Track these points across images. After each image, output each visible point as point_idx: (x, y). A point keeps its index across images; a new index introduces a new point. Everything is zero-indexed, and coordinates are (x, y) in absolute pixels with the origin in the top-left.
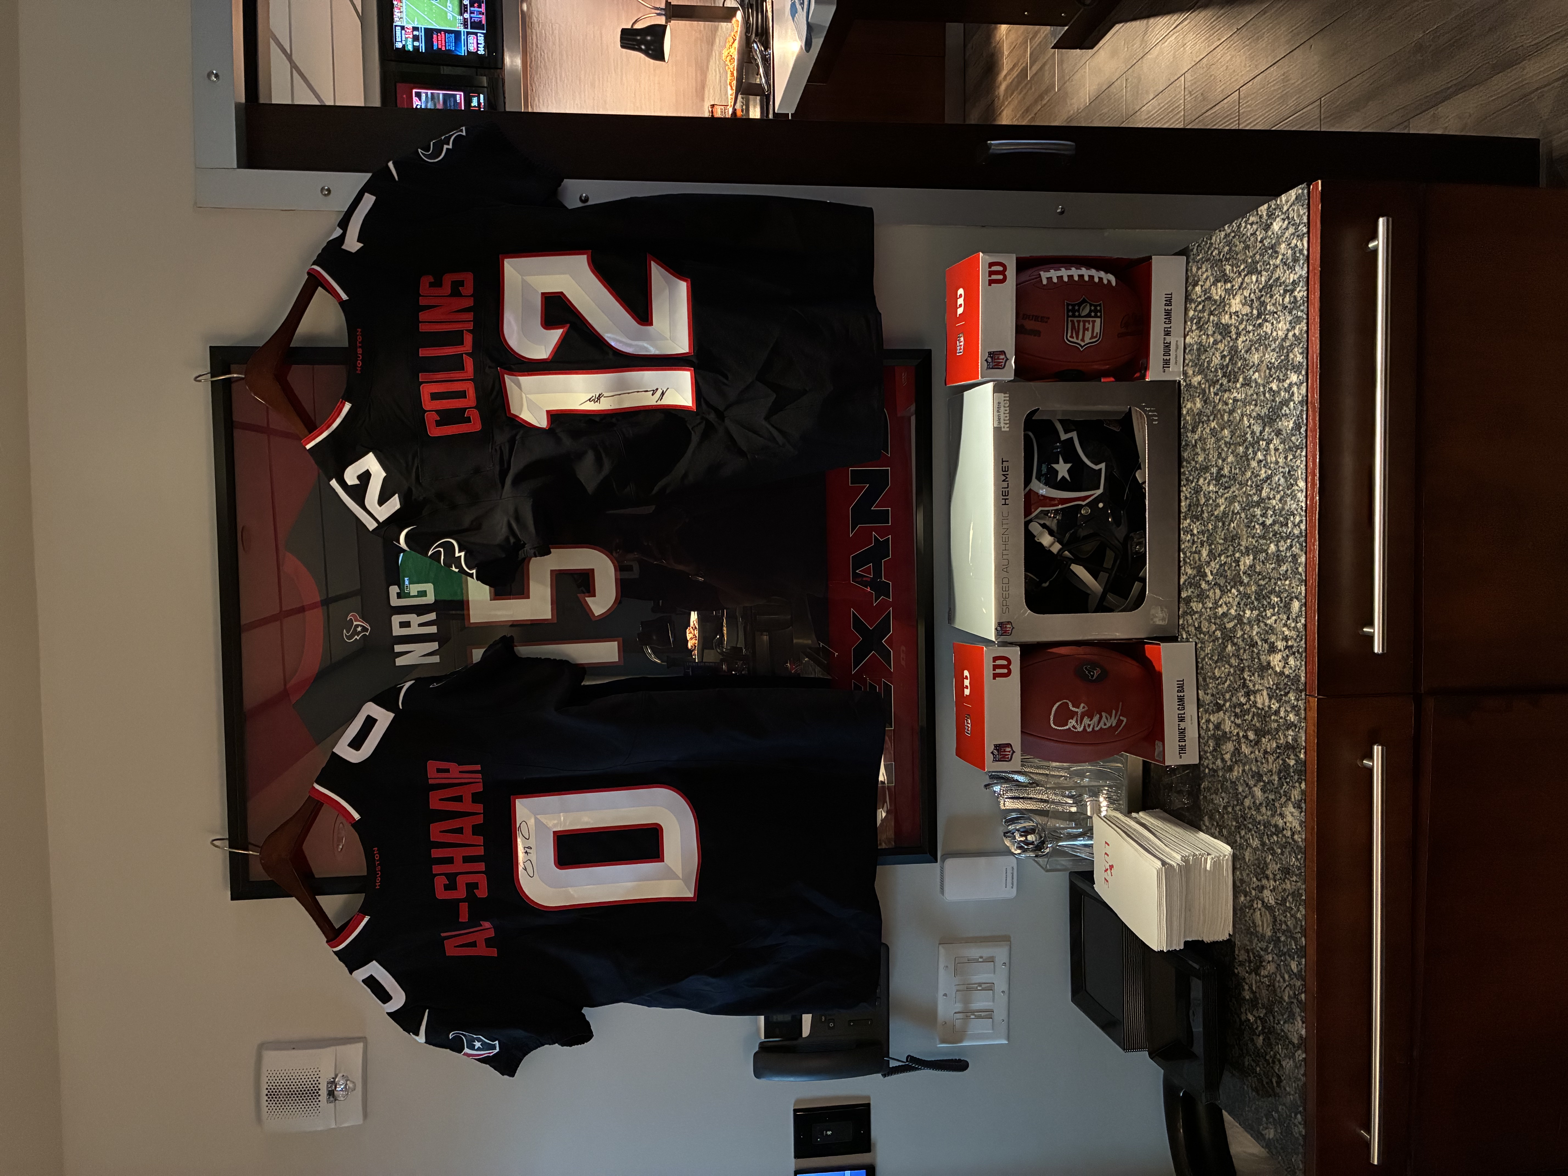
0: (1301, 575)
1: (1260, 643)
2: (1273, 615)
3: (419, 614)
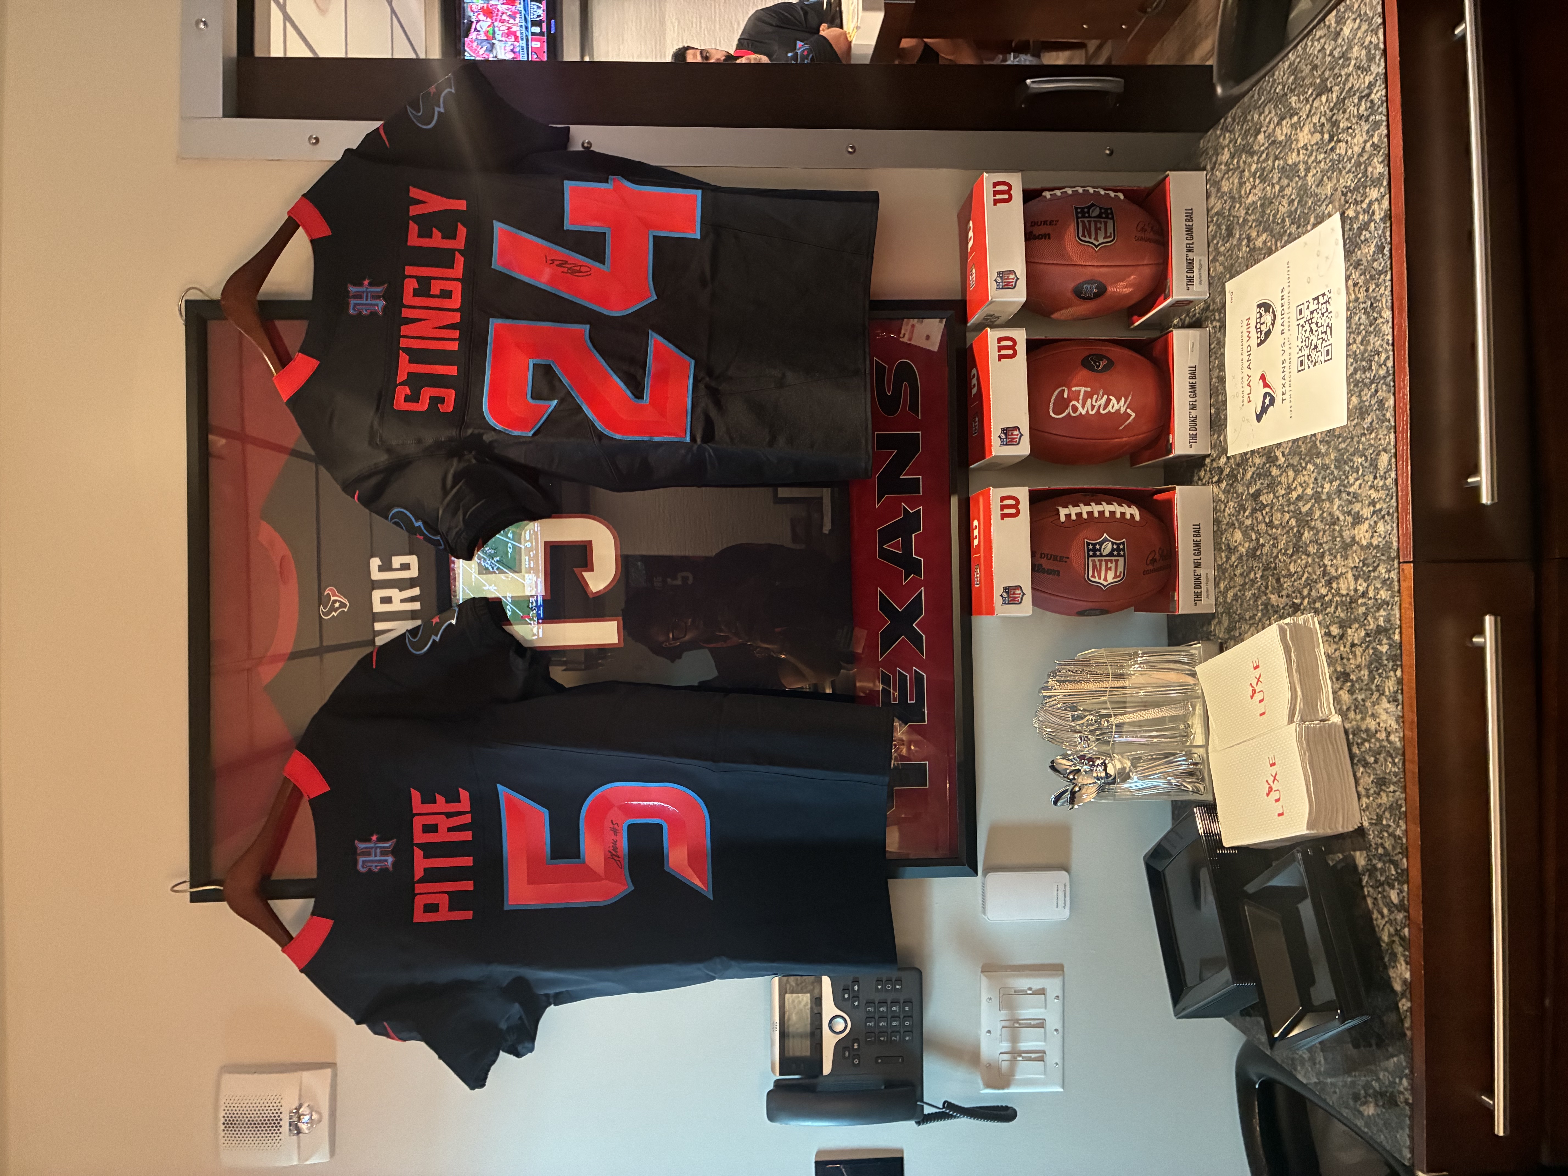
0: (1389, 421)
1: (1342, 518)
2: (1357, 479)
3: (401, 589)
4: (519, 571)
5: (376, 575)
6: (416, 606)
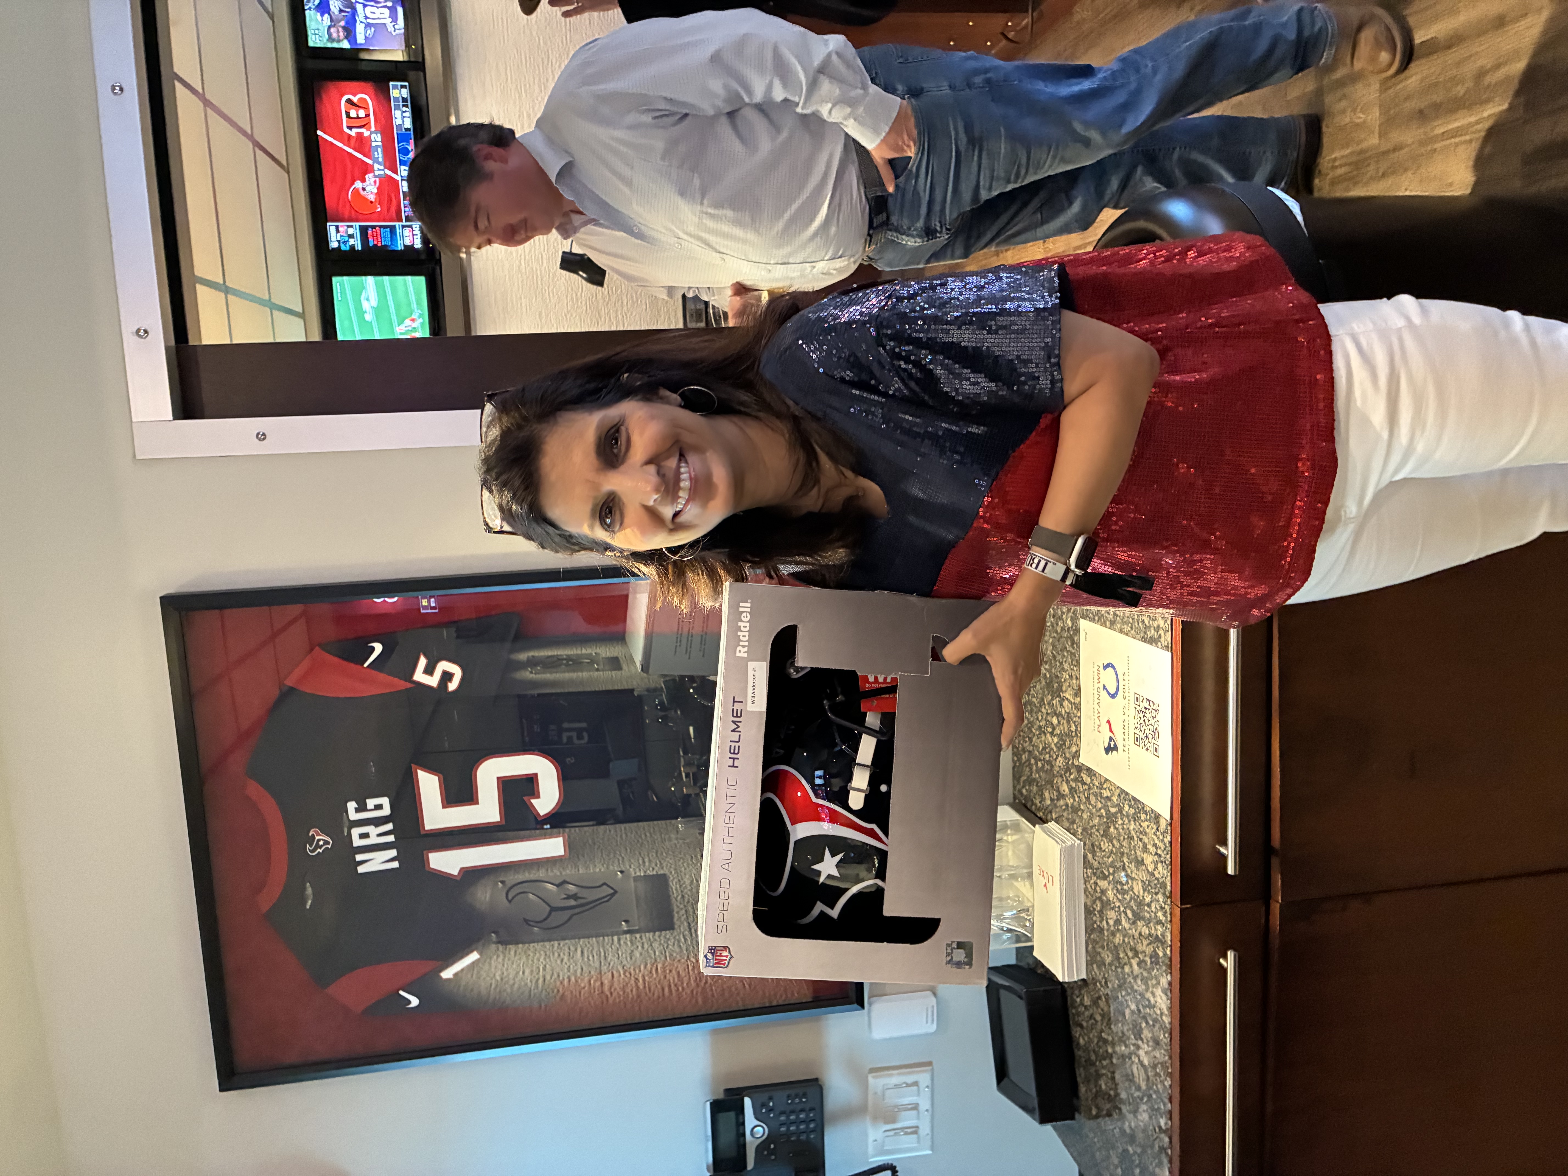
3: (376, 826)
4: (477, 803)
5: (353, 816)
6: (391, 838)
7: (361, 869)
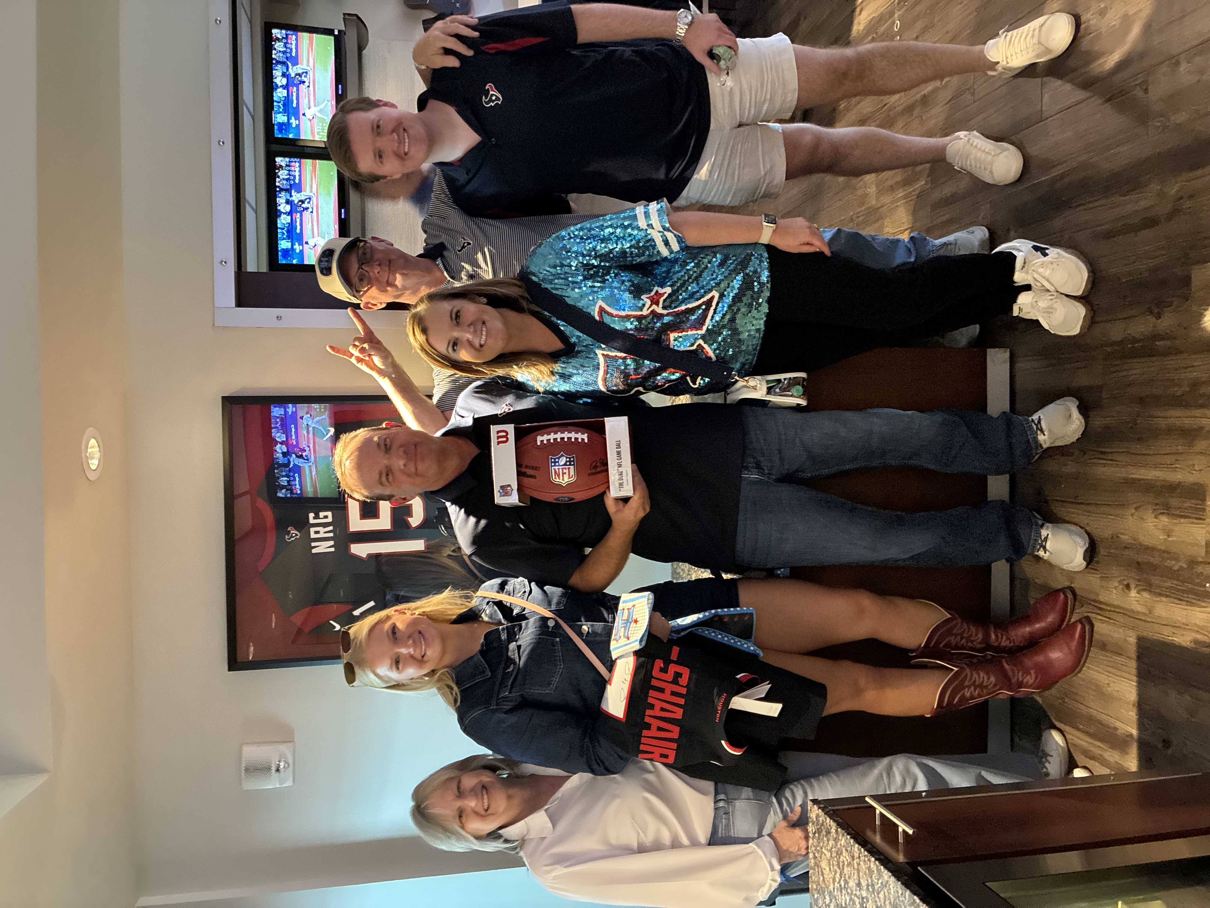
3: (324, 527)
4: (379, 518)
5: (312, 521)
6: (331, 535)
7: (314, 551)
